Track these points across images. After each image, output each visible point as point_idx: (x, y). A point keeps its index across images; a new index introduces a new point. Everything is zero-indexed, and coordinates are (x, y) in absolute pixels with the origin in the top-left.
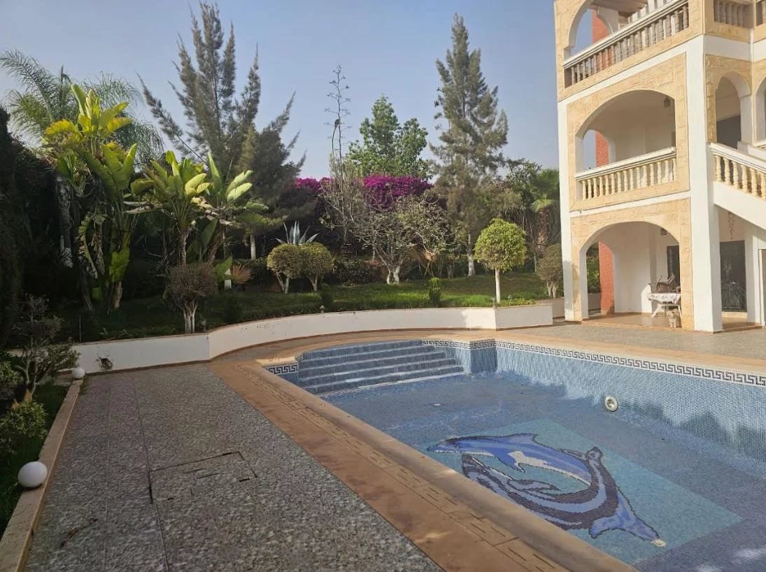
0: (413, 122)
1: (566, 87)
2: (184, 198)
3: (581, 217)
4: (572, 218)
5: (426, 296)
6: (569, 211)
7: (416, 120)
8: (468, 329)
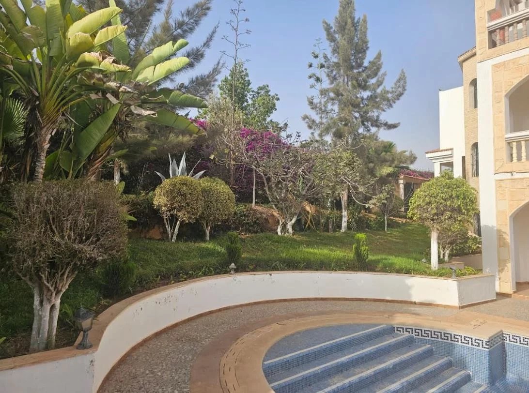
0: (265, 88)
1: (489, 48)
2: (61, 54)
3: (512, 179)
4: (496, 180)
5: (350, 255)
6: (493, 173)
7: (268, 86)
8: (415, 303)
